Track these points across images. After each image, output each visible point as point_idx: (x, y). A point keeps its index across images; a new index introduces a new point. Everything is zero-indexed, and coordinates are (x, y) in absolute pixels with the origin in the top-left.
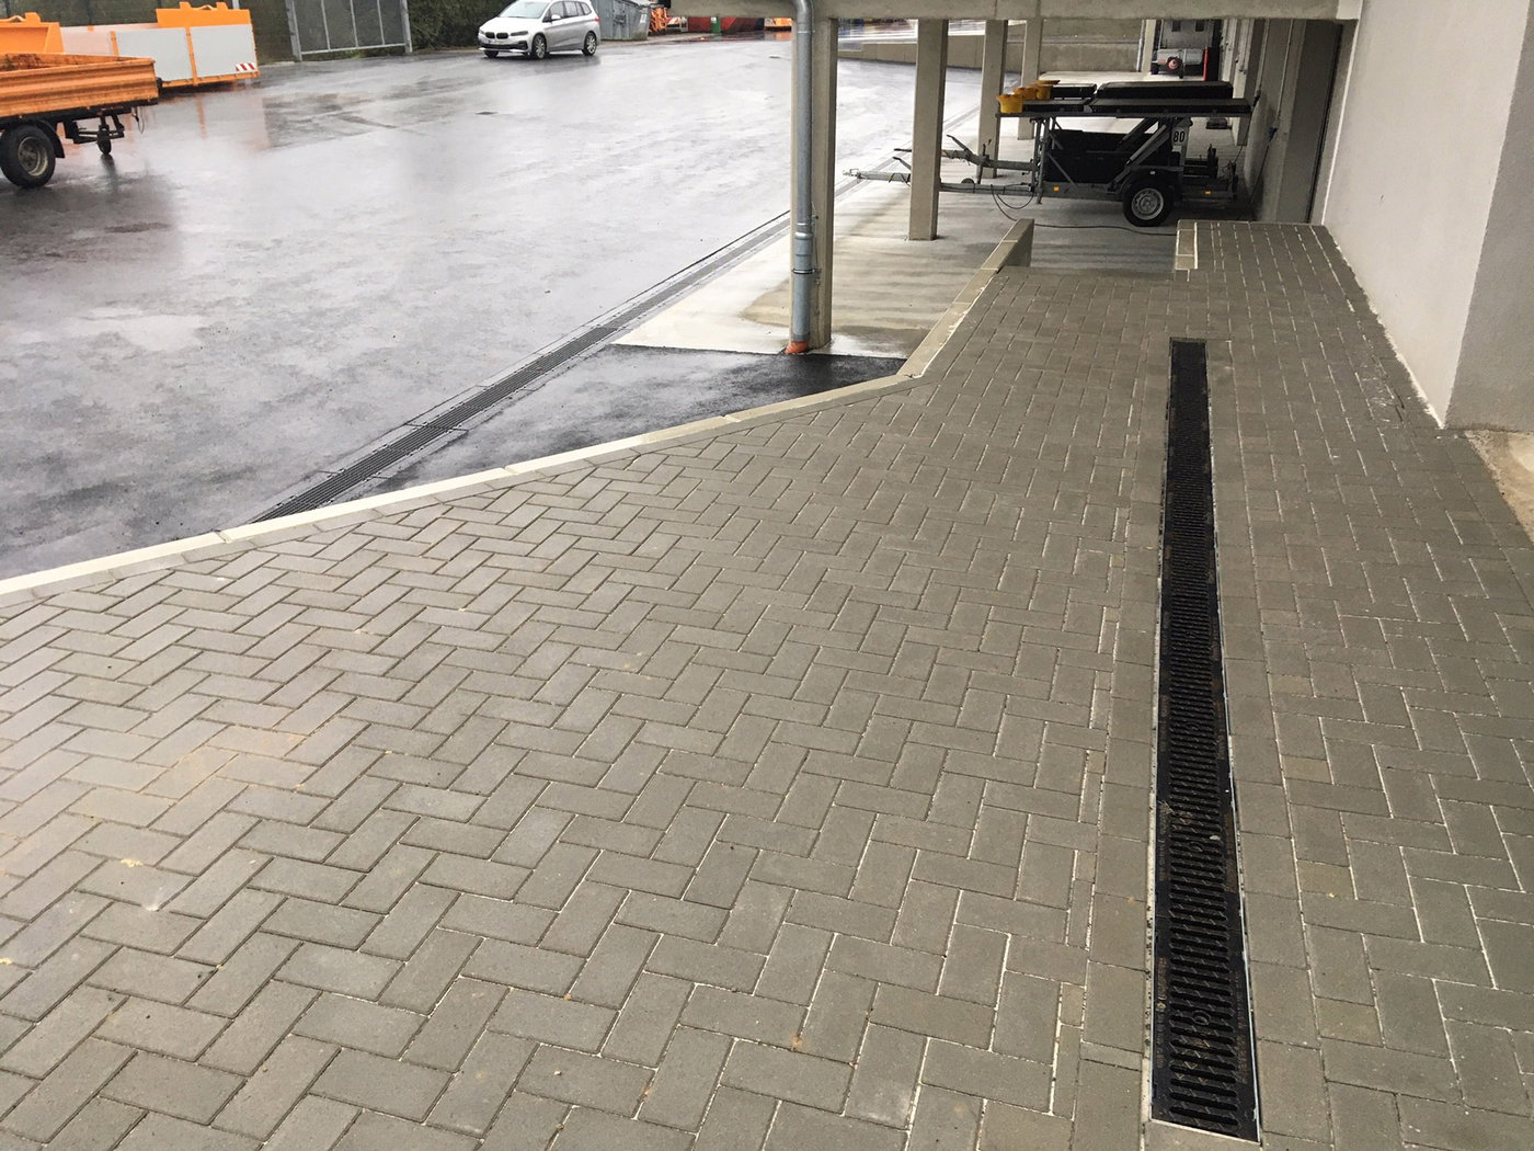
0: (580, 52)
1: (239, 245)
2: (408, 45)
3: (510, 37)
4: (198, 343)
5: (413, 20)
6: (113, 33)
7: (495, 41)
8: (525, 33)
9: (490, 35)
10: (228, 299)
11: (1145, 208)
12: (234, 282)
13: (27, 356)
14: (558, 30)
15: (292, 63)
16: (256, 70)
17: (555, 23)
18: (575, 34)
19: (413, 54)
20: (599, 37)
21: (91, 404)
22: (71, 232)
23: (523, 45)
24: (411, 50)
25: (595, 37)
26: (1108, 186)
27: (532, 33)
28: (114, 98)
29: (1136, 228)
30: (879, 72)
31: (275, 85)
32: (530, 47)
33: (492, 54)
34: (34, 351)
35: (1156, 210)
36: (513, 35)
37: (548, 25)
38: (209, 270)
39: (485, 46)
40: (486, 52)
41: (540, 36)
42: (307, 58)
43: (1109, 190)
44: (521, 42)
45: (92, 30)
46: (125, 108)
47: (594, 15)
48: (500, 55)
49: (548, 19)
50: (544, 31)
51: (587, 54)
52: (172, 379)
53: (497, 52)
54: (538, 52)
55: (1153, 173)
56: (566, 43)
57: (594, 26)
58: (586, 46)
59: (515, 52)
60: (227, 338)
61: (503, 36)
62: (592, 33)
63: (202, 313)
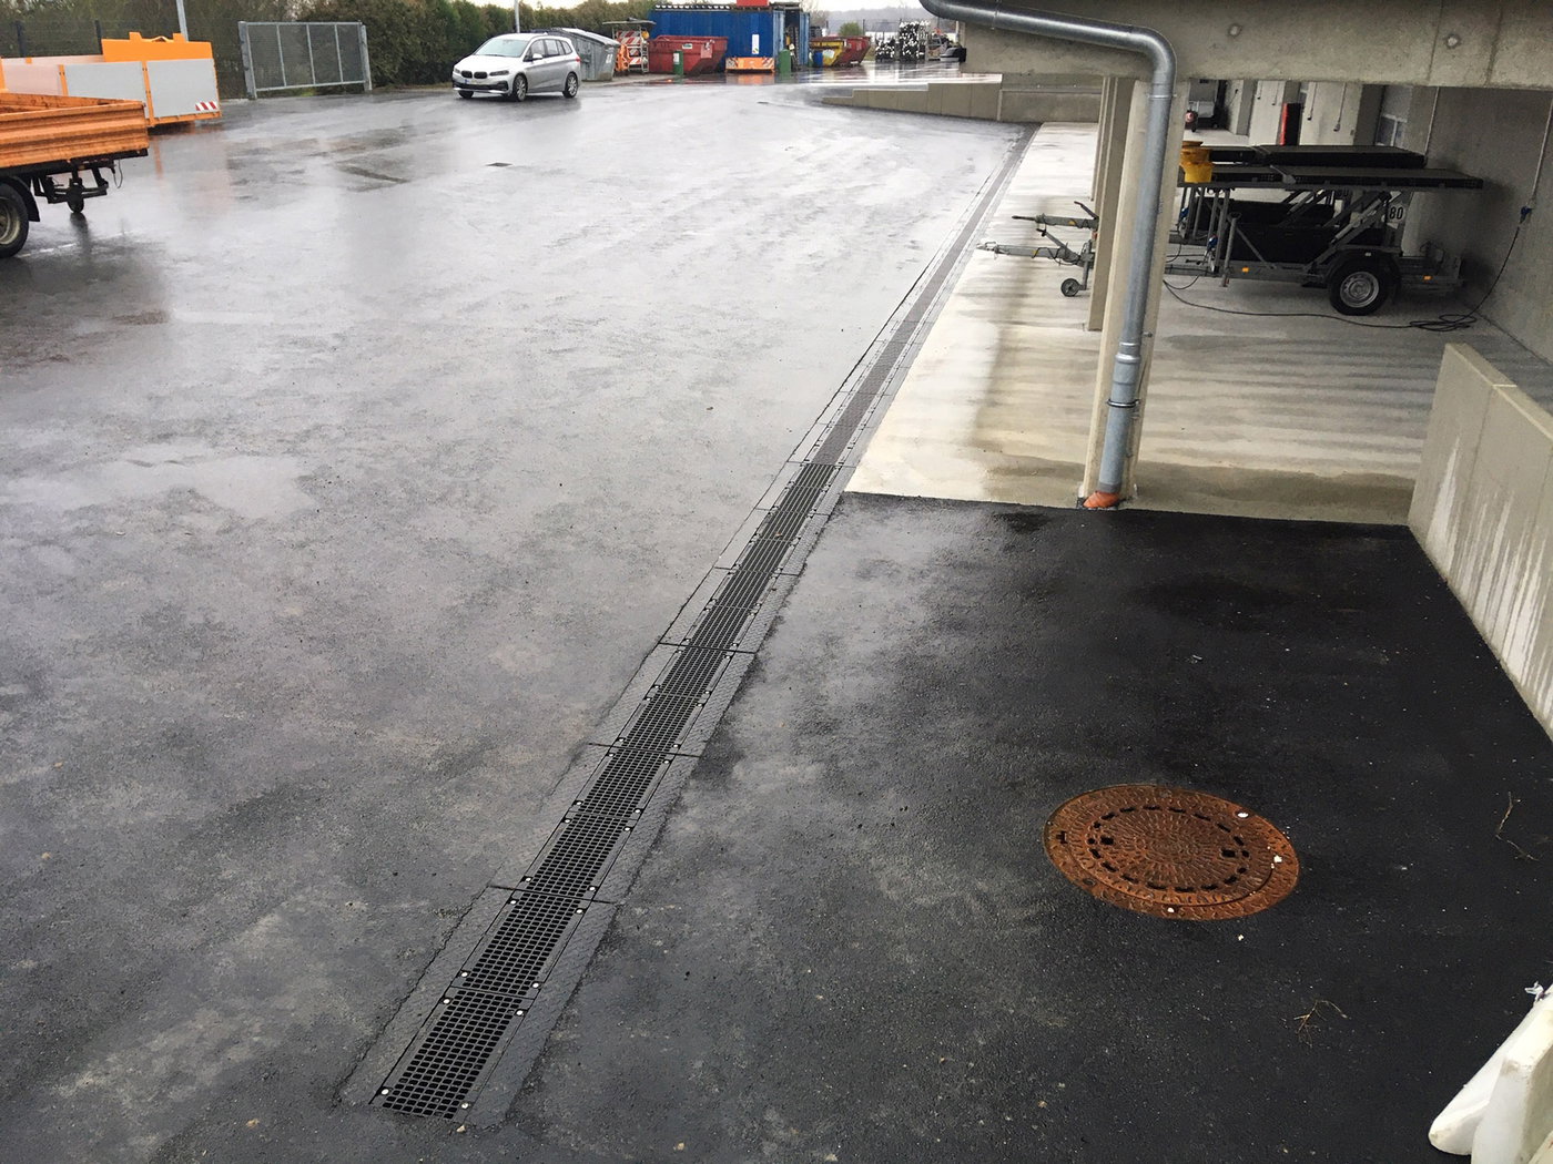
0: (561, 94)
1: (296, 343)
2: (368, 82)
3: (489, 77)
4: (310, 502)
5: (373, 57)
6: (61, 67)
7: (472, 81)
8: (506, 73)
9: (467, 74)
10: (318, 427)
11: (1356, 294)
12: (314, 400)
13: (79, 532)
14: (538, 70)
15: (246, 100)
16: (218, 109)
17: (536, 63)
18: (556, 75)
19: (373, 93)
20: (580, 78)
21: (201, 620)
22: (71, 324)
23: (503, 85)
24: (370, 88)
25: (576, 78)
26: (1309, 266)
27: (514, 72)
28: (99, 149)
29: (1344, 317)
30: (879, 120)
31: (239, 127)
32: (511, 89)
33: (467, 95)
34: (85, 523)
35: (1370, 295)
36: (492, 74)
37: (529, 64)
38: (273, 379)
39: (461, 85)
40: (461, 93)
41: (521, 75)
42: (263, 95)
43: (1309, 272)
44: (500, 83)
45: (30, 62)
46: (108, 160)
47: (574, 55)
48: (475, 95)
49: (529, 59)
50: (525, 72)
51: (568, 95)
52: (301, 569)
53: (472, 93)
54: (516, 95)
55: (1368, 254)
56: (546, 85)
57: (575, 66)
58: (567, 87)
59: (495, 93)
60: (346, 494)
61: (482, 75)
62: (573, 74)
63: (292, 452)
